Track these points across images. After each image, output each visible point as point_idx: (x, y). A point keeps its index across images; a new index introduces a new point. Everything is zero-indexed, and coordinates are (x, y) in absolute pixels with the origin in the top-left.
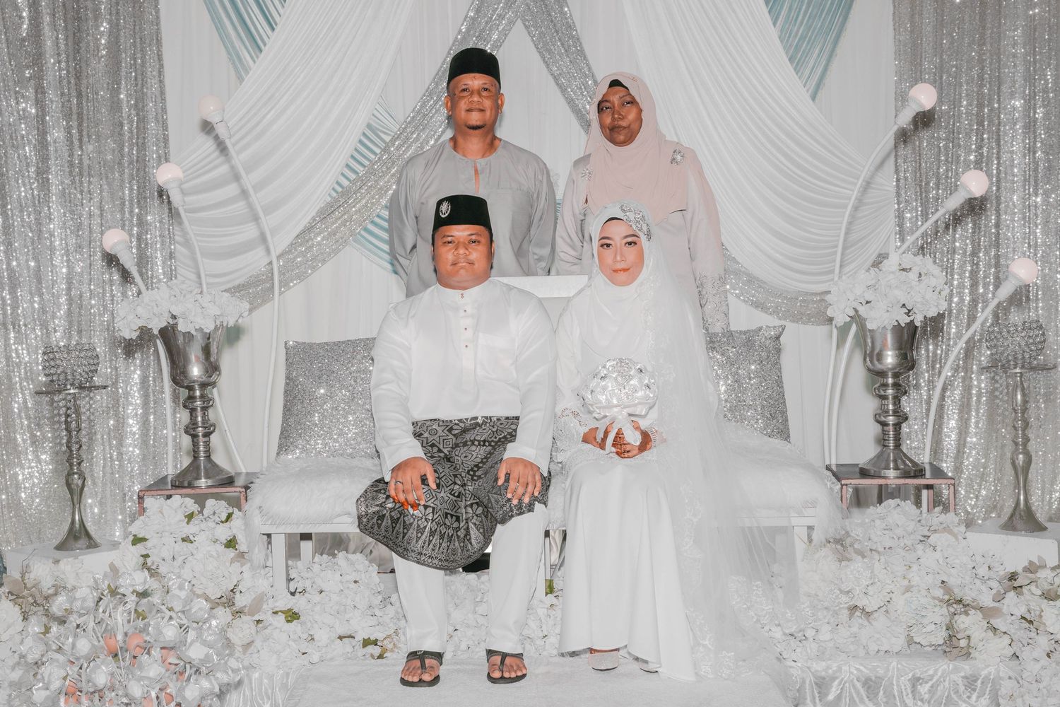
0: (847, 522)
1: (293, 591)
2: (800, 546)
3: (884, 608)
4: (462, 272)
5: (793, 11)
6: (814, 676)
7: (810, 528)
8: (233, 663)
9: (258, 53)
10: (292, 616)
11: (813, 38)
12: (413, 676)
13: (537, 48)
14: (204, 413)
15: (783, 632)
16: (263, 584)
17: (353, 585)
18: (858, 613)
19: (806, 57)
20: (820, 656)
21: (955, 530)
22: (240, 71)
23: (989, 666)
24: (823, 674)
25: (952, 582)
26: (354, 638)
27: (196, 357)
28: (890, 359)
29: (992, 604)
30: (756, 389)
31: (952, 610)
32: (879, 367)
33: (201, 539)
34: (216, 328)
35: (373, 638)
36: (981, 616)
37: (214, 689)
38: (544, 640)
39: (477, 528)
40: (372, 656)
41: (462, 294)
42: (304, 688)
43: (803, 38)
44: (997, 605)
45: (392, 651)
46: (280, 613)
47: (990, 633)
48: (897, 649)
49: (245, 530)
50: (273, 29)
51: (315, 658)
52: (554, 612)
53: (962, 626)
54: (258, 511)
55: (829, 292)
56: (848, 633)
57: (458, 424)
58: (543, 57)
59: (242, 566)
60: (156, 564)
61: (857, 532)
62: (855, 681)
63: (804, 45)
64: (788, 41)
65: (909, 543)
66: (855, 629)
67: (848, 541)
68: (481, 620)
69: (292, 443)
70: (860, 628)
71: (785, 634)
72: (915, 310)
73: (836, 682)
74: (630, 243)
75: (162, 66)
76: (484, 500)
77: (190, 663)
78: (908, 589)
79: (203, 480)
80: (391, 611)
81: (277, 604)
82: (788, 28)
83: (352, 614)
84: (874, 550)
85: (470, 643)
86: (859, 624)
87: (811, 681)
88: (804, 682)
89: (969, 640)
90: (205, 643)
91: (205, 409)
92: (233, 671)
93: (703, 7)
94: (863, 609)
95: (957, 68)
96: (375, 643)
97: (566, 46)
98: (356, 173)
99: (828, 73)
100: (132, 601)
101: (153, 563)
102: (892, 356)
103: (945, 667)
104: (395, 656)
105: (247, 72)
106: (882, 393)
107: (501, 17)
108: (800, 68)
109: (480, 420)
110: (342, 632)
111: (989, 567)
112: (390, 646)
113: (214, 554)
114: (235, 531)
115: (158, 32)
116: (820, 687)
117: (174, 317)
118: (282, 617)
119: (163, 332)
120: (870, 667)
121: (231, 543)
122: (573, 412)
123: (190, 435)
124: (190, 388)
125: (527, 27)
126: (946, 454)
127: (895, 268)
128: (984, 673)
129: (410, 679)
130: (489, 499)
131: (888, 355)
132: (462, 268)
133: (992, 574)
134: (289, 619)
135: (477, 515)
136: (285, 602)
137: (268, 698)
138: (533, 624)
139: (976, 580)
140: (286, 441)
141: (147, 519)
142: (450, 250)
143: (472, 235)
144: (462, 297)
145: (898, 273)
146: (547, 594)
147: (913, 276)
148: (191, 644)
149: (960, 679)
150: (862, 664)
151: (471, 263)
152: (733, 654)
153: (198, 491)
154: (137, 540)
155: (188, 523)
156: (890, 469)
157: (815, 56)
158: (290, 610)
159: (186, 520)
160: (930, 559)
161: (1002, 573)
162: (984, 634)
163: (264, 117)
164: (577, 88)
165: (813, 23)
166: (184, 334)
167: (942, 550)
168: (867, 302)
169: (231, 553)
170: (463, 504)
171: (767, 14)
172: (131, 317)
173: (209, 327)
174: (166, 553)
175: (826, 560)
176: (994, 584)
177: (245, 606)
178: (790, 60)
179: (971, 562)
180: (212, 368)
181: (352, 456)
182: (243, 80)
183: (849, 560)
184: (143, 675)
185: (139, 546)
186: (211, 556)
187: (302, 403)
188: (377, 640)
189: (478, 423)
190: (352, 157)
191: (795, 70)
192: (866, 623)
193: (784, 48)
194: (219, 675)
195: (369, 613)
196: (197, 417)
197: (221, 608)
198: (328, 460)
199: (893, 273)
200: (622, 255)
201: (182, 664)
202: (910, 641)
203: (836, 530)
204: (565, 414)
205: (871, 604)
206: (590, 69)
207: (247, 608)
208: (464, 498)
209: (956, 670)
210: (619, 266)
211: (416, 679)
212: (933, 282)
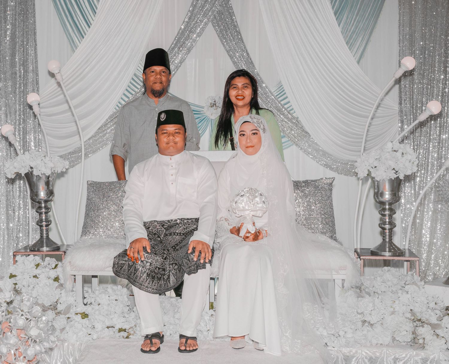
0: (362, 278)
1: (85, 303)
2: (338, 290)
3: (380, 322)
4: (171, 148)
5: (349, 19)
6: (343, 355)
7: (343, 280)
8: (52, 338)
9: (82, 38)
10: (85, 316)
11: (359, 32)
12: (147, 348)
13: (219, 37)
14: (46, 215)
15: (327, 333)
16: (71, 300)
17: (115, 302)
18: (366, 324)
19: (355, 42)
20: (347, 345)
21: (419, 284)
22: (74, 46)
23: (435, 354)
24: (348, 354)
25: (417, 310)
26: (114, 327)
27: (42, 187)
28: (387, 196)
29: (436, 322)
30: (319, 209)
31: (415, 324)
32: (381, 199)
33: (42, 277)
34: (52, 173)
35: (123, 328)
36: (431, 328)
37: (42, 350)
38: (208, 332)
39: (174, 276)
40: (123, 337)
41: (171, 158)
42: (88, 352)
43: (354, 32)
44: (439, 322)
45: (133, 335)
46: (79, 314)
47: (435, 337)
48: (387, 343)
49: (63, 273)
50: (89, 27)
51: (95, 337)
52: (213, 319)
53: (420, 333)
54: (68, 264)
55: (356, 162)
56: (362, 334)
57: (167, 223)
58: (221, 41)
59: (61, 291)
60: (20, 288)
61: (367, 283)
62: (365, 358)
63: (354, 36)
64: (346, 33)
65: (394, 289)
66: (365, 332)
67: (363, 287)
68: (177, 321)
69: (88, 231)
70: (368, 331)
71: (328, 334)
72: (399, 171)
73: (354, 359)
74: (254, 134)
75: (36, 45)
76: (180, 262)
77: (31, 337)
78: (393, 313)
79: (45, 248)
80: (133, 315)
81: (77, 310)
82: (346, 27)
83: (113, 316)
84: (376, 293)
85: (171, 332)
86: (368, 330)
87: (341, 357)
88: (338, 358)
89: (424, 340)
90: (38, 328)
91: (46, 213)
92: (52, 342)
93: (302, 16)
94: (369, 322)
95: (433, 48)
96: (125, 330)
97: (233, 36)
98: (128, 98)
99: (366, 50)
100: (4, 306)
101: (19, 288)
102: (388, 194)
103: (412, 353)
104: (134, 337)
105: (76, 48)
106: (383, 213)
107: (201, 21)
108: (352, 48)
109: (178, 221)
110: (108, 324)
111: (436, 303)
112: (132, 332)
113: (48, 284)
114: (58, 273)
115: (35, 29)
116: (346, 361)
117: (32, 168)
118: (80, 316)
119: (27, 175)
120: (372, 352)
121: (56, 279)
122: (225, 219)
123: (39, 225)
124: (40, 203)
125: (214, 26)
126: (424, 244)
127: (390, 150)
128: (432, 357)
129: (145, 349)
130: (182, 261)
131: (386, 194)
132: (172, 146)
133: (437, 307)
134: (83, 317)
135: (174, 269)
136: (81, 309)
137: (72, 356)
138: (202, 324)
139: (428, 310)
140: (85, 230)
141: (17, 266)
142: (165, 137)
143: (176, 129)
144: (171, 159)
145: (391, 153)
146: (210, 309)
147: (399, 154)
148: (31, 328)
149: (419, 360)
150: (368, 350)
151: (176, 143)
152: (300, 341)
153: (42, 253)
154: (12, 276)
155: (36, 269)
156: (386, 252)
157: (360, 41)
158: (84, 313)
159: (36, 267)
160: (405, 298)
161: (442, 306)
162: (432, 337)
163: (84, 70)
164: (239, 57)
165: (359, 24)
166: (36, 176)
167: (411, 294)
168: (375, 167)
169: (56, 284)
170: (167, 263)
171: (335, 20)
172: (11, 168)
173: (48, 173)
174: (25, 283)
175: (351, 296)
176: (438, 312)
177: (62, 310)
178: (346, 43)
179: (426, 300)
180: (50, 193)
181: (117, 238)
182: (75, 52)
183: (362, 297)
184: (7, 342)
185: (12, 279)
186: (47, 285)
187: (94, 211)
188: (125, 329)
189: (177, 223)
190: (127, 90)
191: (349, 48)
192: (370, 329)
193: (344, 38)
194: (45, 344)
195: (122, 316)
196: (42, 217)
197: (50, 310)
198: (105, 240)
199: (388, 152)
200: (250, 139)
201: (27, 337)
202: (394, 339)
203: (356, 282)
204: (221, 220)
205: (373, 319)
206: (245, 47)
207: (63, 311)
208: (168, 260)
209: (417, 355)
210: (249, 145)
211: (148, 350)
212: (409, 157)
